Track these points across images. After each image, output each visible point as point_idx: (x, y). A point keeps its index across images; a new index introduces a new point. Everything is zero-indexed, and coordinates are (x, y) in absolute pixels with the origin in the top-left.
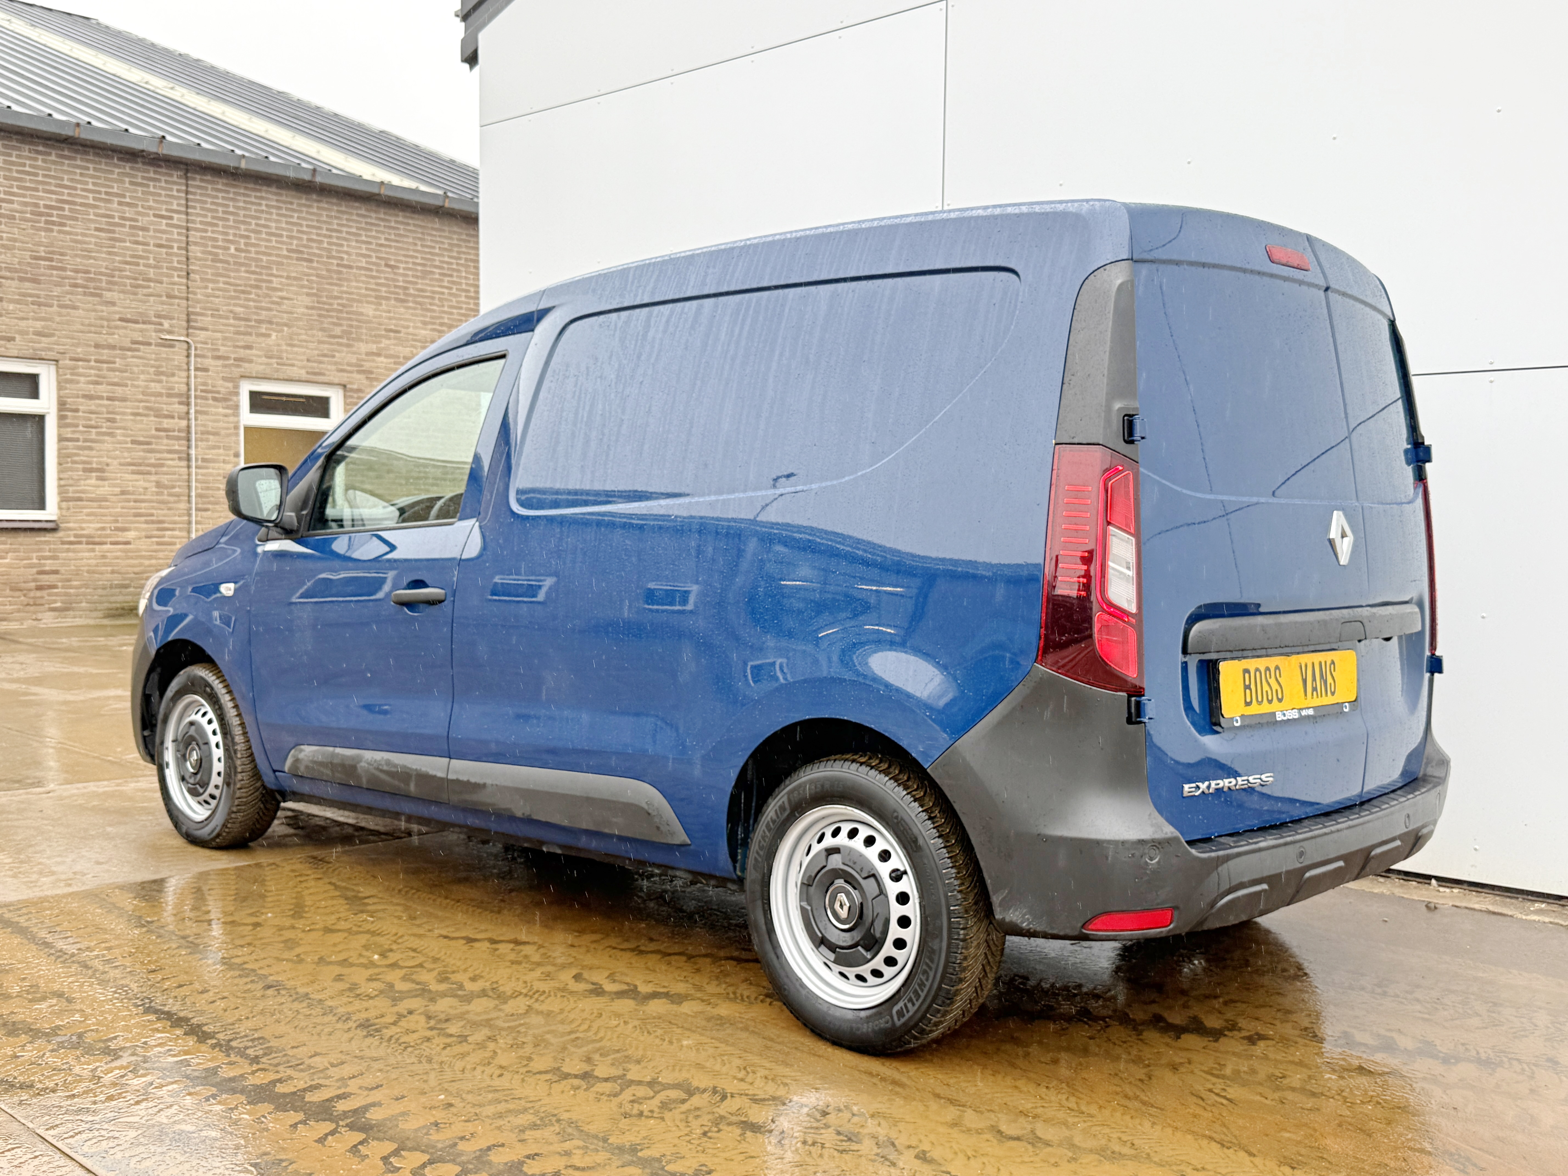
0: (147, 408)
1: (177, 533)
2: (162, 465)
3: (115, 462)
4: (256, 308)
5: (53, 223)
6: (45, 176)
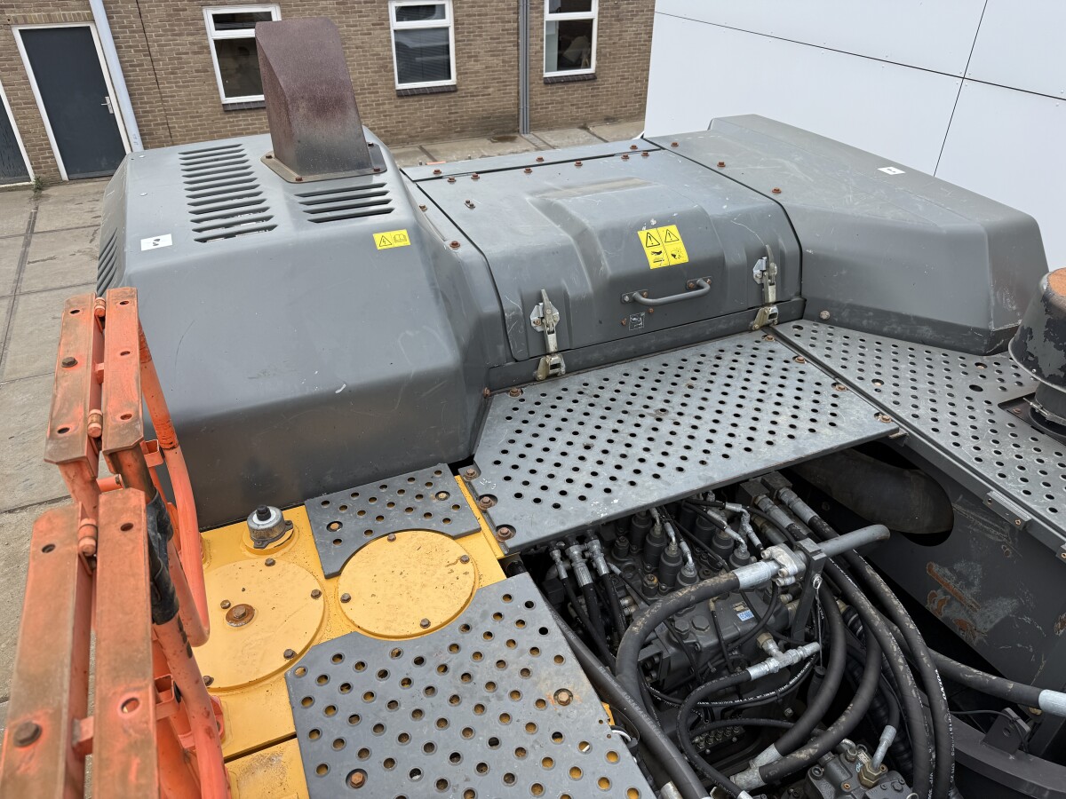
0: (497, 18)
1: (512, 87)
2: (505, 50)
3: (482, 51)
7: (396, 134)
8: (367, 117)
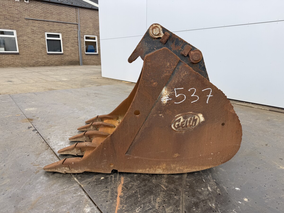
0: (73, 39)
1: (78, 55)
2: (75, 46)
3: (69, 46)
4: (86, 25)
5: (59, 15)
6: (58, 9)
7: (47, 64)
8: (39, 59)
